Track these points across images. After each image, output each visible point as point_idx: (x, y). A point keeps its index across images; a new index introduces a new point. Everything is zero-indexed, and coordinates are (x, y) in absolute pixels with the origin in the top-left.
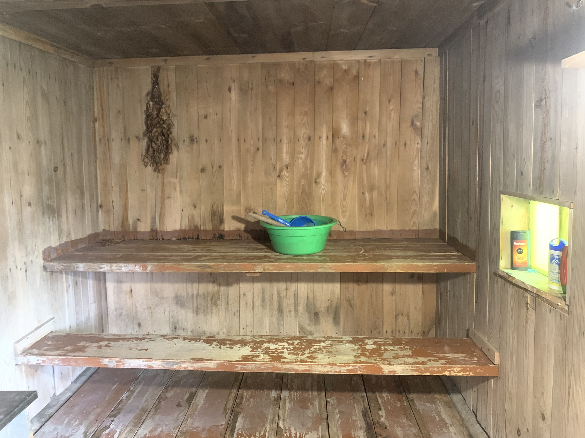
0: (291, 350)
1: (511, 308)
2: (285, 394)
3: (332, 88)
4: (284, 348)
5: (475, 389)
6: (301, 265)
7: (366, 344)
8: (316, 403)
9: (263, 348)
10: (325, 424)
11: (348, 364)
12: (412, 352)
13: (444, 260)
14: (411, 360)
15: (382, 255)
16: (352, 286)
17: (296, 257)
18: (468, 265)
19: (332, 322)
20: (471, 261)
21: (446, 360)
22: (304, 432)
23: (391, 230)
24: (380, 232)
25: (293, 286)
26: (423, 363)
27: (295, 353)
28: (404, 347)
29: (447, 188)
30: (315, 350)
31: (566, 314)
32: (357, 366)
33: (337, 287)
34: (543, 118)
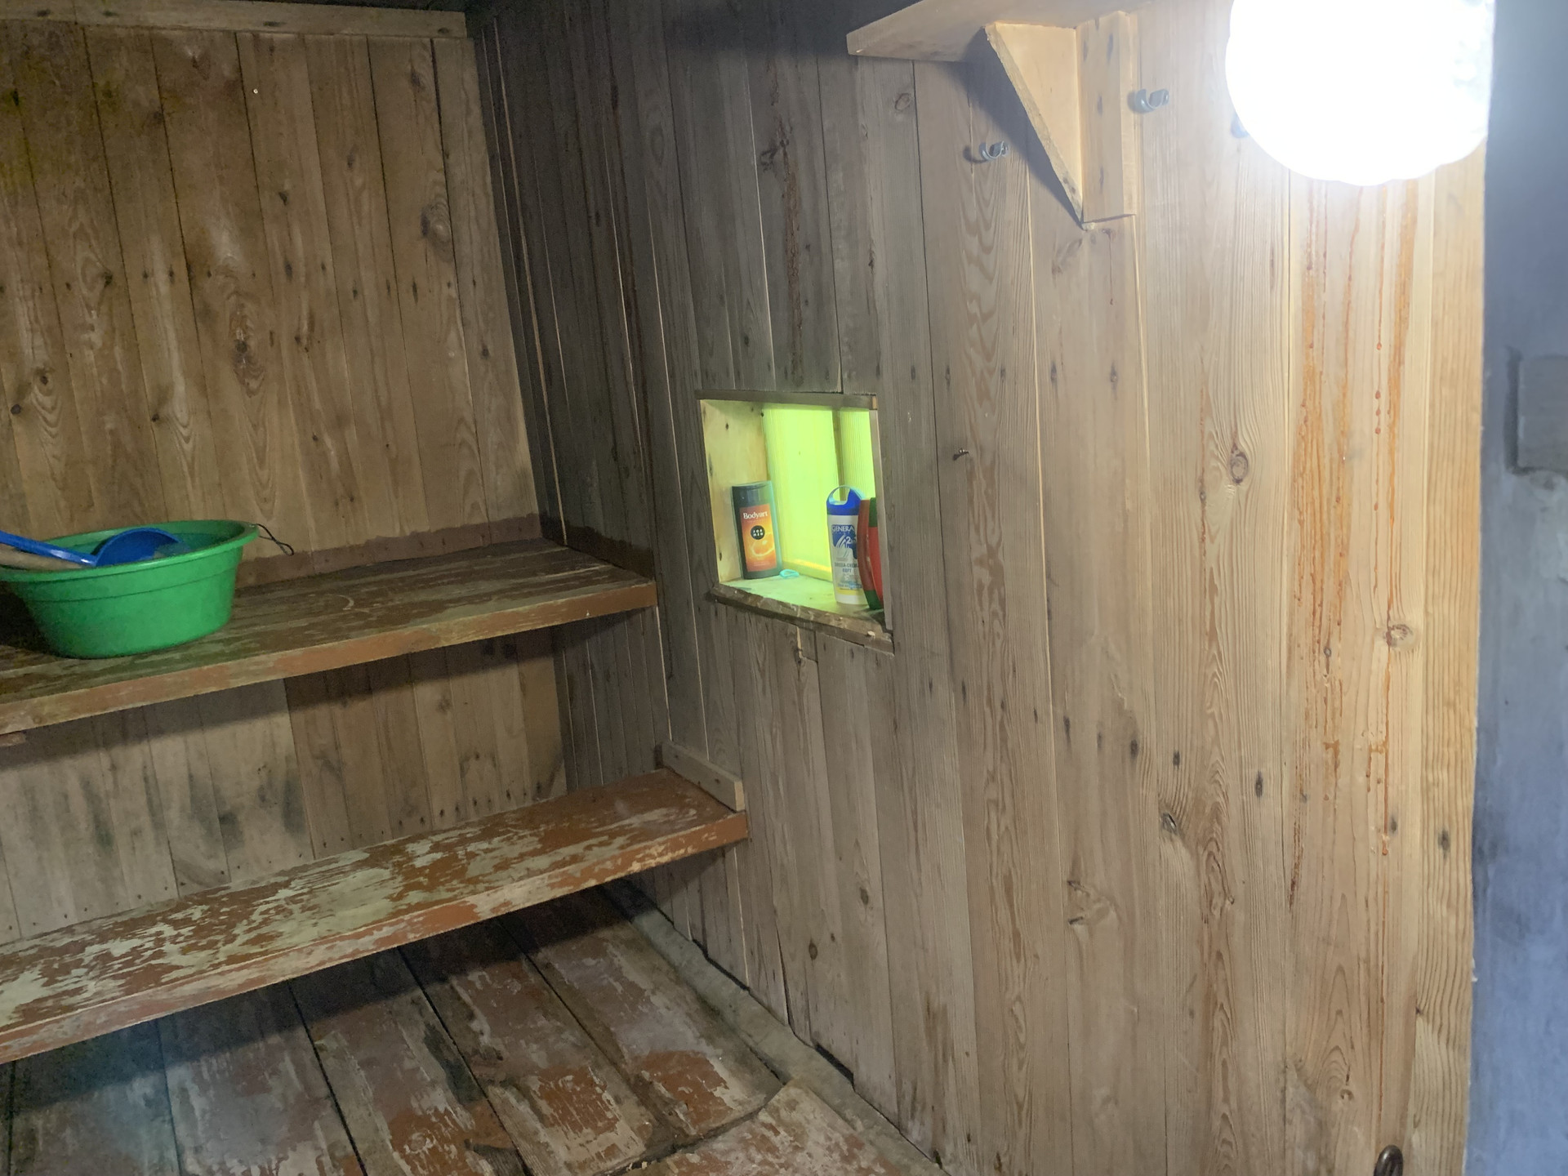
0: (188, 938)
1: (759, 670)
2: (178, 1075)
3: (159, 118)
4: (159, 940)
5: (693, 886)
6: (168, 678)
7: (411, 858)
8: (287, 1065)
9: (86, 961)
10: (328, 1112)
11: (378, 924)
12: (540, 841)
13: (576, 587)
14: (543, 862)
15: (413, 605)
16: (323, 713)
17: (140, 661)
18: (637, 590)
19: (284, 829)
20: (643, 578)
21: (628, 836)
22: (273, 1158)
23: (416, 536)
24: (384, 544)
25: (135, 755)
26: (575, 859)
27: (204, 942)
28: (516, 833)
29: (545, 400)
30: (266, 916)
31: (887, 653)
32: (403, 921)
33: (280, 727)
34: (783, 196)
